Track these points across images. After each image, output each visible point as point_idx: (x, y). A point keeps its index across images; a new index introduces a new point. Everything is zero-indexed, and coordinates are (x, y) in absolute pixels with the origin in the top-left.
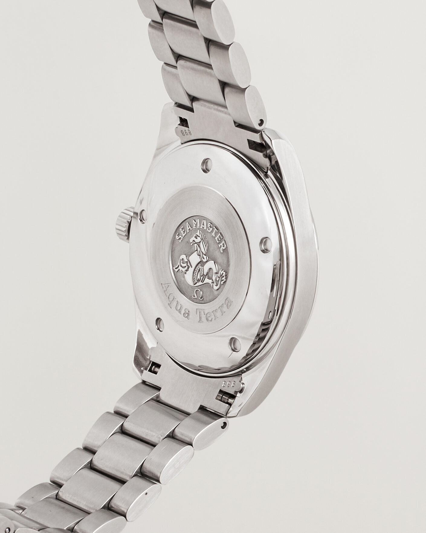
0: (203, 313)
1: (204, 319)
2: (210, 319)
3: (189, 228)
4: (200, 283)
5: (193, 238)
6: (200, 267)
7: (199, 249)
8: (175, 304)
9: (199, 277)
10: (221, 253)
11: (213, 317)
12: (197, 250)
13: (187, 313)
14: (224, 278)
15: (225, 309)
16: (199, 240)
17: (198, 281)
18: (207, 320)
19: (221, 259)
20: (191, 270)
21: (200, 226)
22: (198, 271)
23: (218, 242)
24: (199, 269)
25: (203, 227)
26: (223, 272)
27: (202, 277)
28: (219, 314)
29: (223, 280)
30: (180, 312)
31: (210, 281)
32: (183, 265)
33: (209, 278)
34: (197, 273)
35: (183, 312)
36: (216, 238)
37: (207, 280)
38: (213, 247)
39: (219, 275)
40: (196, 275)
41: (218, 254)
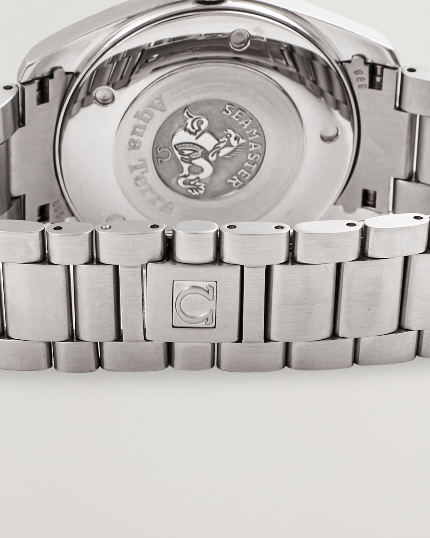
0: (143, 170)
1: (137, 173)
2: (139, 182)
3: (245, 124)
4: (179, 157)
5: (234, 135)
6: (200, 152)
7: (222, 145)
8: (141, 123)
9: (186, 152)
10: (226, 180)
11: (143, 187)
12: (219, 143)
13: (135, 146)
14: (196, 193)
15: (159, 204)
16: (234, 143)
17: (181, 153)
18: (137, 179)
19: (219, 183)
20: (191, 139)
21: (251, 141)
22: (194, 149)
23: (239, 173)
24: (197, 150)
25: (251, 147)
26: (203, 188)
27: (187, 157)
28: (149, 195)
29: (193, 192)
30: (133, 133)
31: (186, 172)
32: (195, 124)
33: (189, 169)
34: (191, 148)
35: (135, 137)
36: (243, 170)
37: (186, 166)
38: (231, 166)
39: (197, 184)
40: (187, 148)
41: (223, 174)
